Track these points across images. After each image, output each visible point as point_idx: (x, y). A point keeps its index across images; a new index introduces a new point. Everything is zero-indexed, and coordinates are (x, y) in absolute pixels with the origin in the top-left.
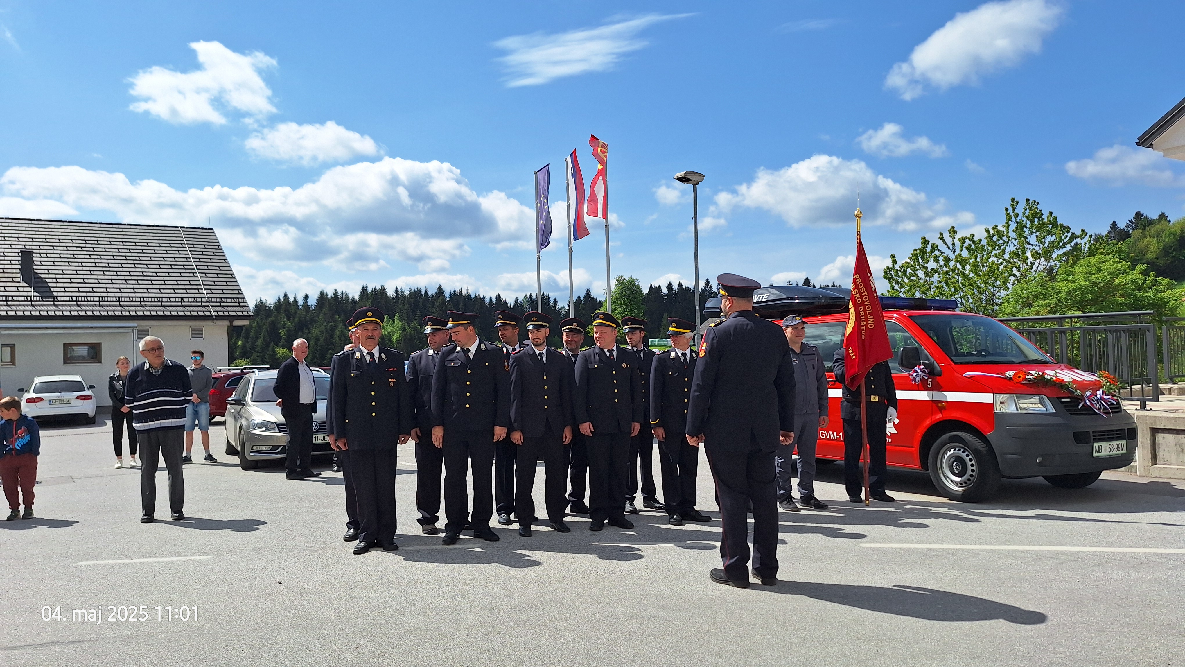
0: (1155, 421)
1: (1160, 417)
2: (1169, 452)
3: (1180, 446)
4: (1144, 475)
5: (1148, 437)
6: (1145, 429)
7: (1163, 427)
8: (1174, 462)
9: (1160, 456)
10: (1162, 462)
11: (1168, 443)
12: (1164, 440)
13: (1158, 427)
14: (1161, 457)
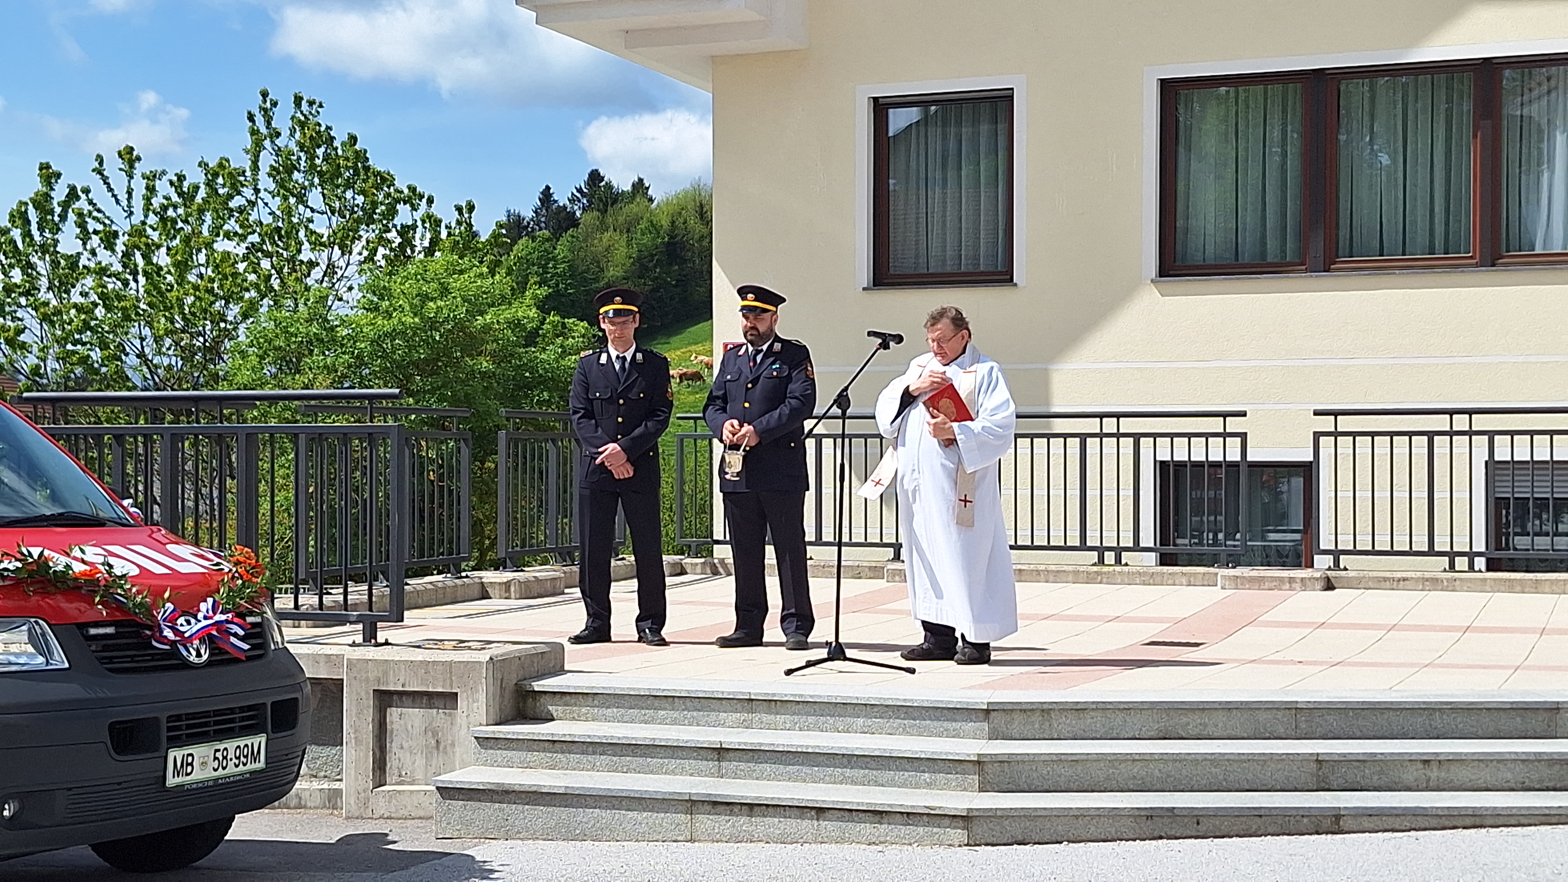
0: (386, 673)
1: (396, 662)
2: (411, 753)
3: (435, 734)
4: (357, 814)
5: (369, 714)
6: (363, 694)
7: (401, 689)
8: (419, 776)
9: (392, 763)
10: (395, 778)
11: (410, 727)
12: (402, 722)
13: (391, 688)
14: (395, 763)
